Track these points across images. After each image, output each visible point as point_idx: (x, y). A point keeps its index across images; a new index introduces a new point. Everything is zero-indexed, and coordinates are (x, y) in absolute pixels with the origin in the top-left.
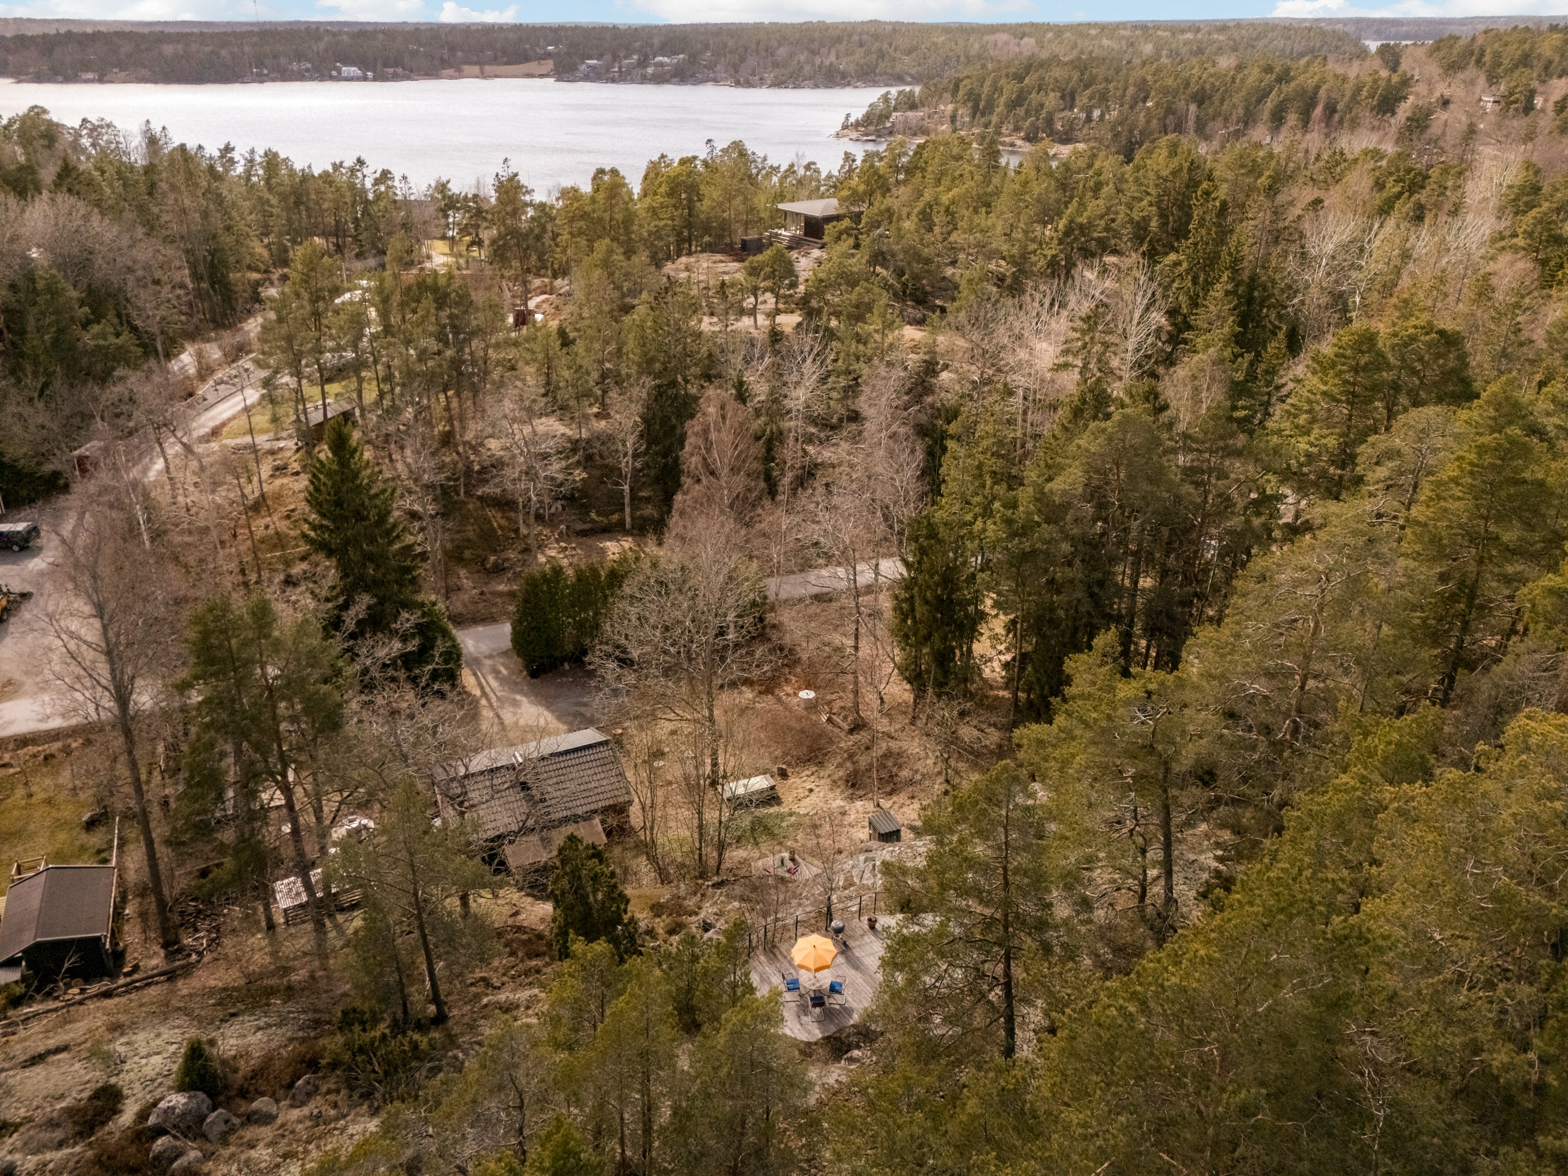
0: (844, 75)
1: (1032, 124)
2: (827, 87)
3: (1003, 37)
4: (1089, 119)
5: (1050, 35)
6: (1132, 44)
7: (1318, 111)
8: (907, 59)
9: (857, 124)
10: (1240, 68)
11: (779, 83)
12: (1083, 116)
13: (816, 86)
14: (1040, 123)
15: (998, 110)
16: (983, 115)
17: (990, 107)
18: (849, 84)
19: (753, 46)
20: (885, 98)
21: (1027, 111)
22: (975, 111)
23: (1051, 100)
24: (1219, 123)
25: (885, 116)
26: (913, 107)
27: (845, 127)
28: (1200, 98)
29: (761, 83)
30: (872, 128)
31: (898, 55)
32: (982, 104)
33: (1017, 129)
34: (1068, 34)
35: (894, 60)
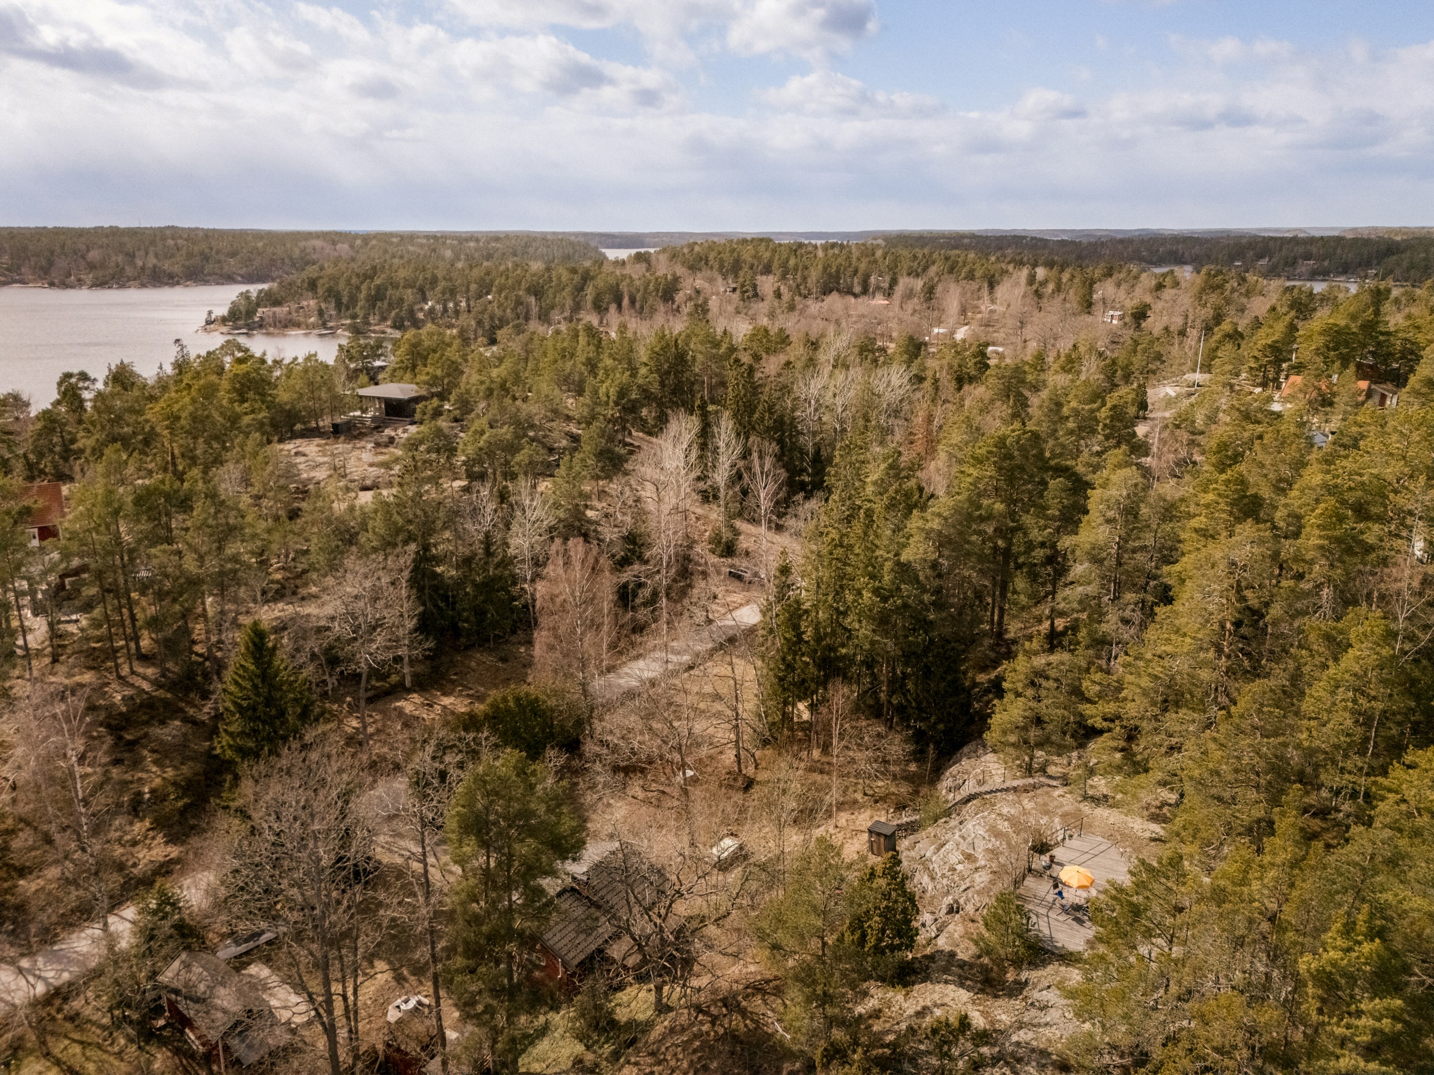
0: (171, 276)
1: (397, 314)
2: (155, 286)
3: (318, 243)
4: (445, 310)
5: (358, 242)
6: (434, 250)
7: (626, 302)
8: (232, 261)
9: (224, 320)
10: (548, 269)
11: (100, 284)
12: (439, 307)
13: (143, 286)
14: (403, 314)
15: (360, 304)
16: (348, 309)
17: (353, 300)
18: (178, 283)
19: (58, 250)
20: (246, 296)
21: (390, 304)
22: (339, 305)
23: (409, 295)
24: (556, 311)
25: (250, 313)
26: (277, 303)
27: (209, 322)
28: (537, 291)
29: (80, 283)
30: (241, 322)
31: (222, 257)
32: (345, 300)
33: (384, 319)
34: (374, 242)
35: (219, 262)
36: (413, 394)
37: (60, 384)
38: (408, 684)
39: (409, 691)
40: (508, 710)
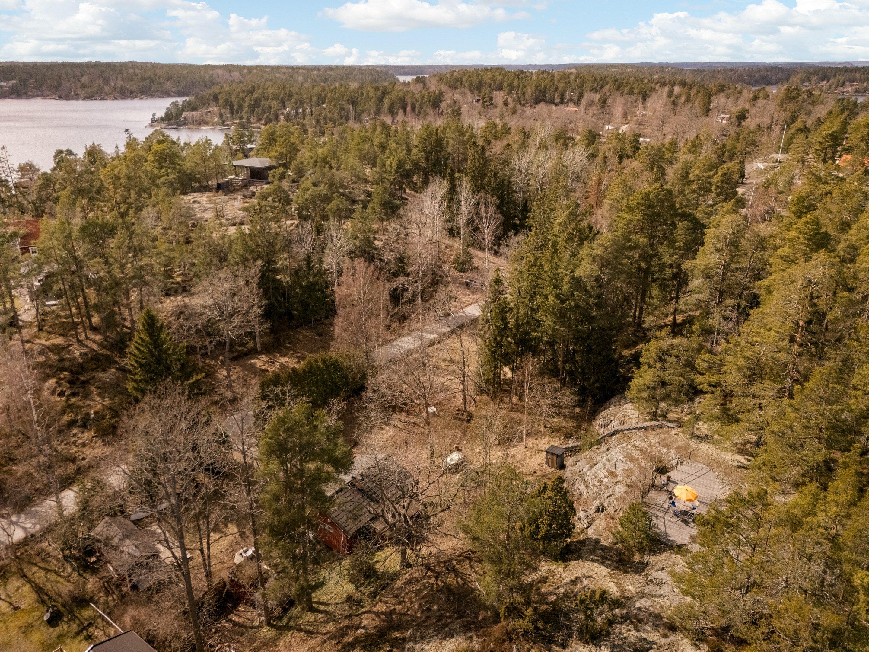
0: (132, 92)
1: (267, 117)
2: (122, 99)
3: (220, 72)
4: (297, 114)
5: (245, 71)
6: (292, 76)
7: (409, 108)
8: (168, 83)
9: (162, 120)
10: (361, 88)
11: (89, 97)
12: (293, 112)
13: (115, 98)
14: (271, 116)
15: (245, 110)
16: (237, 113)
17: (241, 107)
18: (136, 97)
19: (64, 75)
20: (175, 104)
21: (263, 110)
22: (232, 110)
23: (275, 104)
24: (365, 114)
25: (178, 115)
26: (194, 109)
27: (153, 121)
28: (354, 102)
29: (77, 97)
30: (173, 121)
31: (162, 80)
32: (235, 107)
33: (259, 120)
34: (255, 71)
35: (160, 83)
36: (268, 165)
37: (55, 157)
38: (259, 349)
39: (260, 353)
40: (319, 368)
